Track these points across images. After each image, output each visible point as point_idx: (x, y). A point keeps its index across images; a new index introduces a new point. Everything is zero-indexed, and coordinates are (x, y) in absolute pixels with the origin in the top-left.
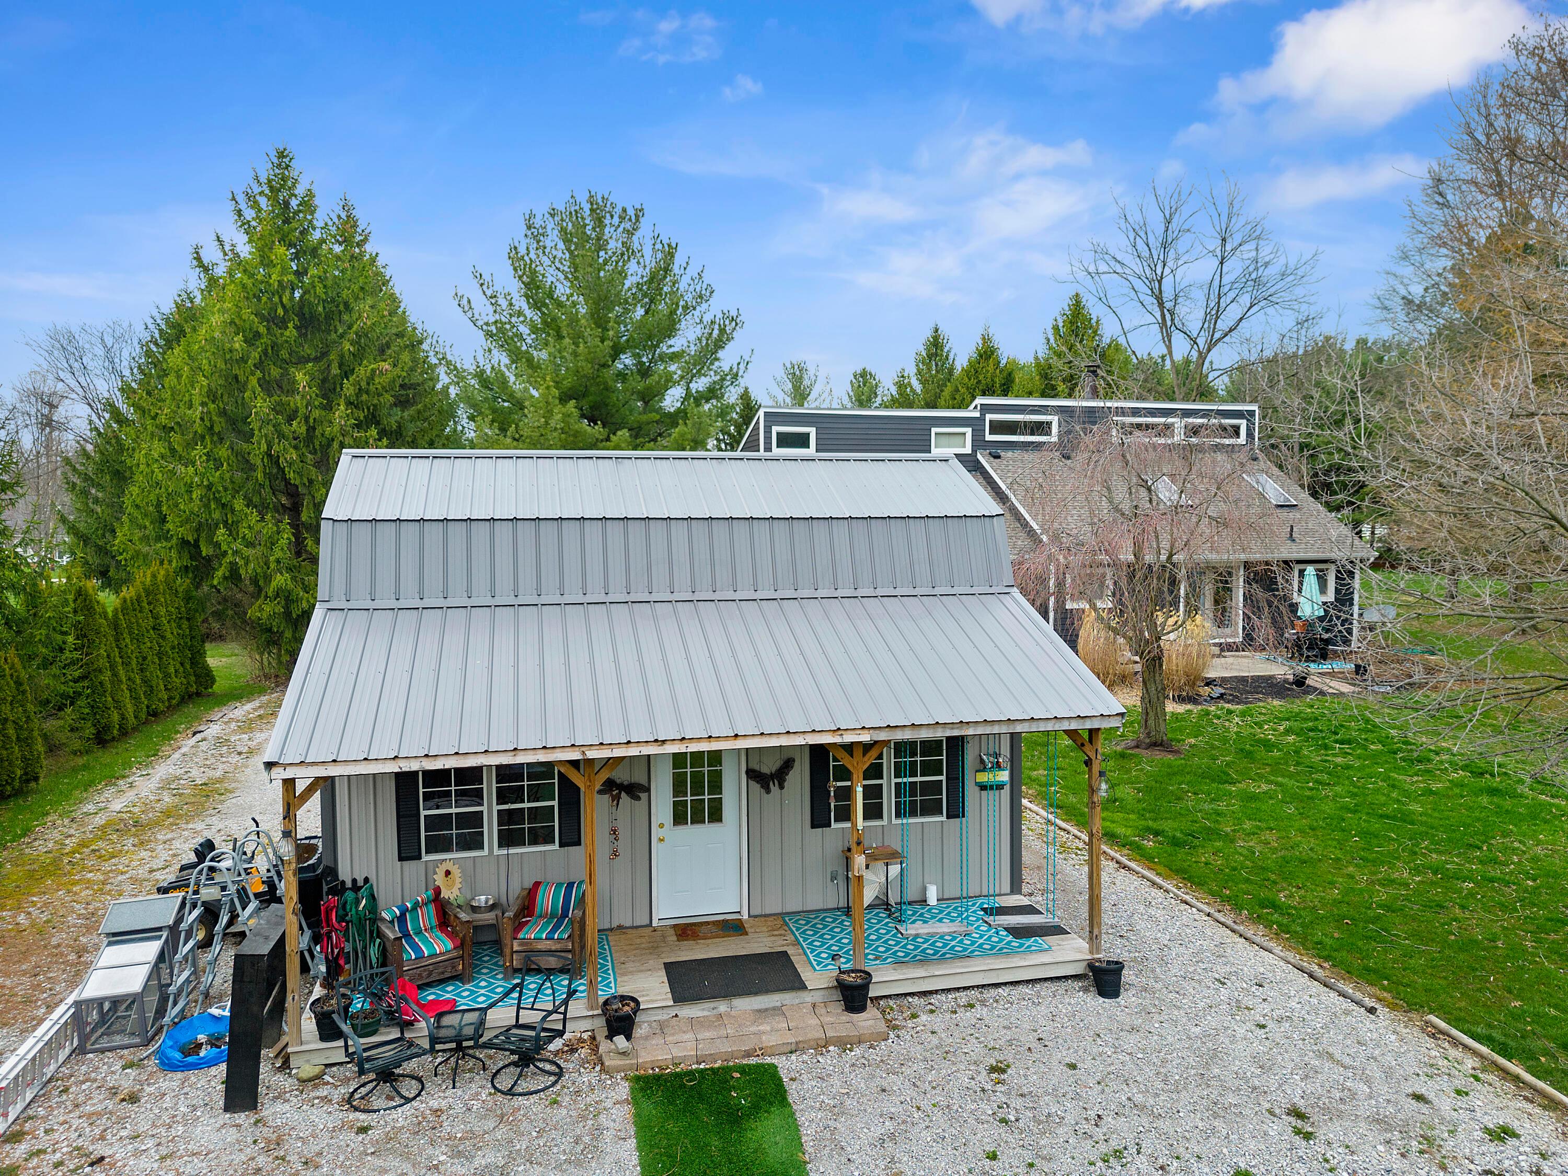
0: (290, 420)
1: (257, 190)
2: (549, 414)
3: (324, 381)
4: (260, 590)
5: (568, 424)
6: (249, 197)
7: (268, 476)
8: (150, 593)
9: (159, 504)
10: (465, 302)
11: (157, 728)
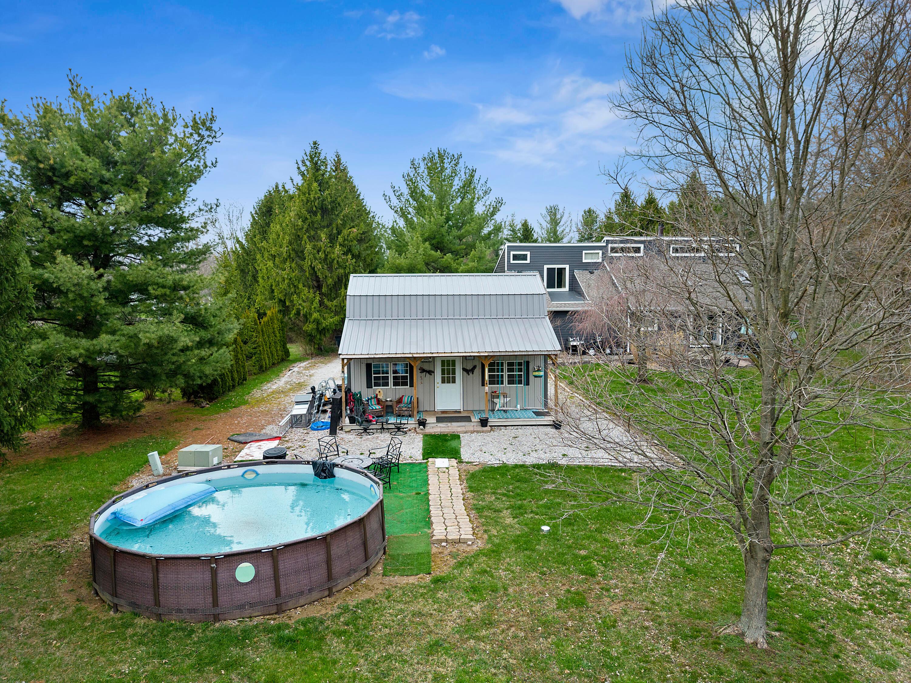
0: (318, 252)
1: (305, 158)
2: (418, 248)
3: (330, 235)
4: (307, 319)
5: (426, 252)
6: (303, 162)
7: (311, 275)
8: (272, 319)
9: (272, 286)
10: (387, 198)
11: (275, 369)
